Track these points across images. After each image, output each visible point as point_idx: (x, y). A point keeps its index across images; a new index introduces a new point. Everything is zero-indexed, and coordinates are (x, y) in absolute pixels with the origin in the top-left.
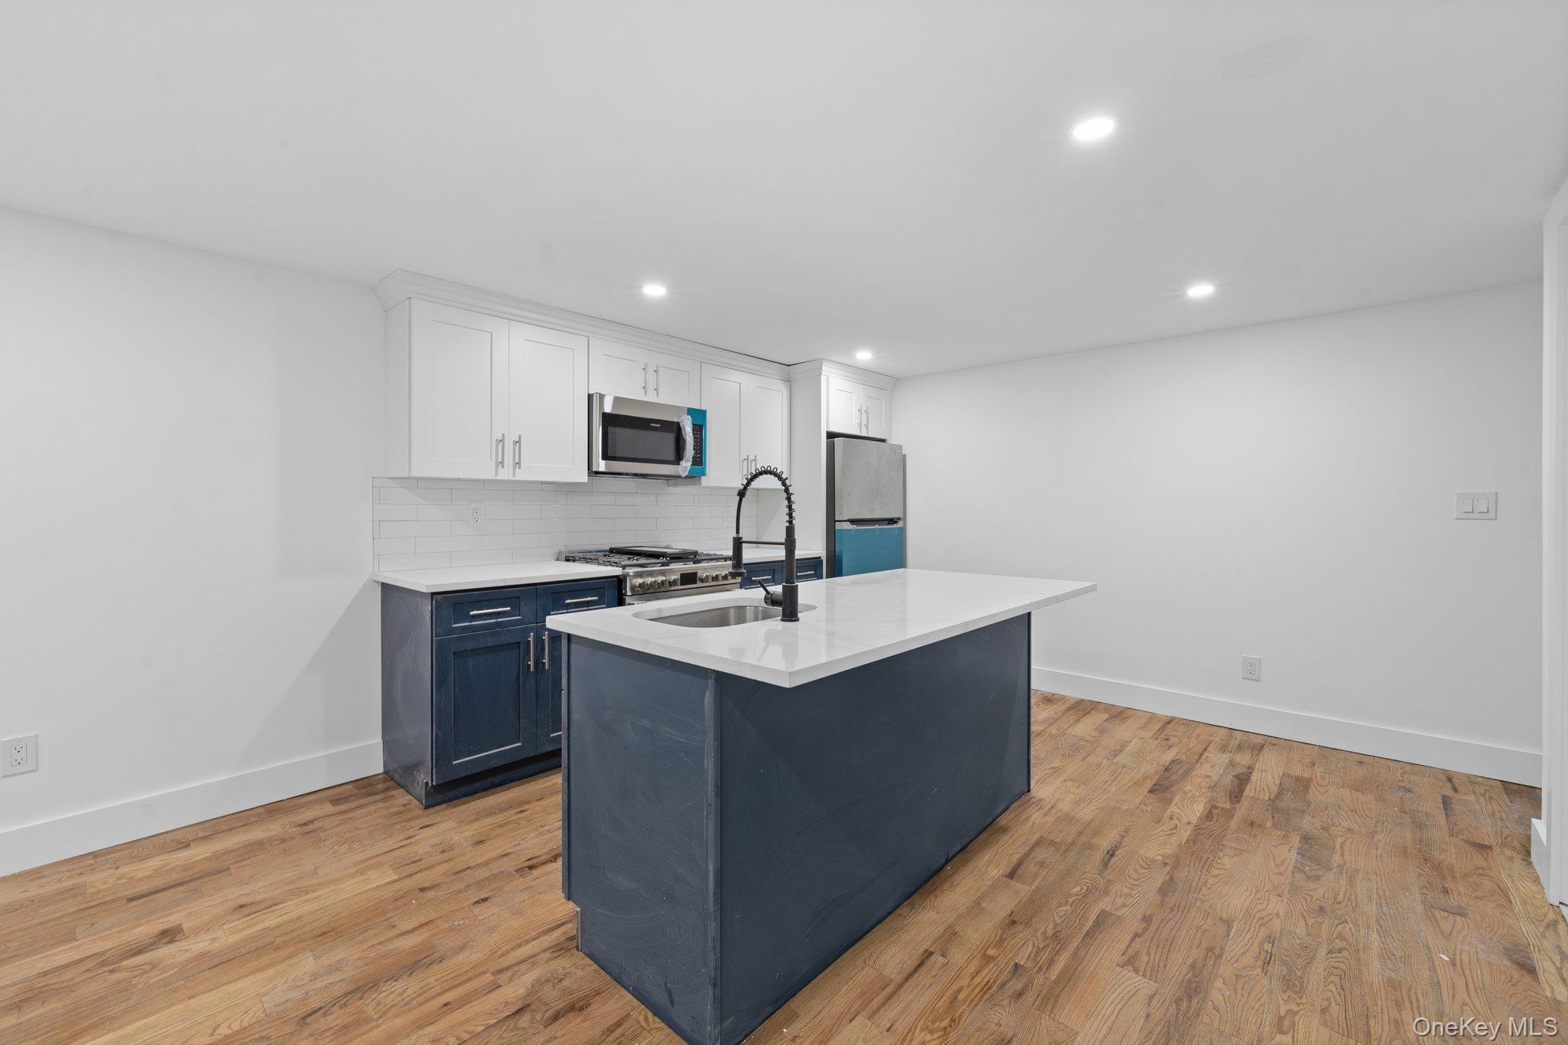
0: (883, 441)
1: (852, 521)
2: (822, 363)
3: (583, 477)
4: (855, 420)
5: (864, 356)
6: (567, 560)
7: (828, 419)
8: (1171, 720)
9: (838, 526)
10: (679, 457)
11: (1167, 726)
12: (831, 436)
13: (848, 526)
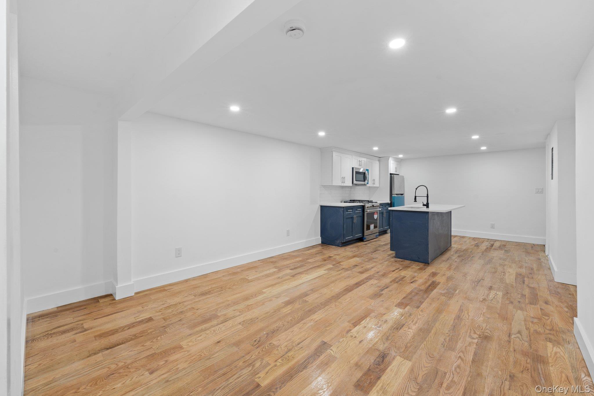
0: (398, 175)
1: (396, 194)
2: (389, 158)
3: (351, 185)
4: (394, 170)
5: (401, 156)
6: (344, 202)
7: (390, 170)
8: (475, 238)
9: (393, 195)
10: (364, 181)
11: (474, 239)
12: (391, 174)
13: (395, 195)
